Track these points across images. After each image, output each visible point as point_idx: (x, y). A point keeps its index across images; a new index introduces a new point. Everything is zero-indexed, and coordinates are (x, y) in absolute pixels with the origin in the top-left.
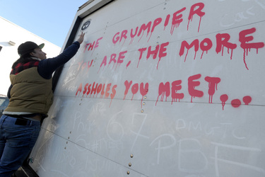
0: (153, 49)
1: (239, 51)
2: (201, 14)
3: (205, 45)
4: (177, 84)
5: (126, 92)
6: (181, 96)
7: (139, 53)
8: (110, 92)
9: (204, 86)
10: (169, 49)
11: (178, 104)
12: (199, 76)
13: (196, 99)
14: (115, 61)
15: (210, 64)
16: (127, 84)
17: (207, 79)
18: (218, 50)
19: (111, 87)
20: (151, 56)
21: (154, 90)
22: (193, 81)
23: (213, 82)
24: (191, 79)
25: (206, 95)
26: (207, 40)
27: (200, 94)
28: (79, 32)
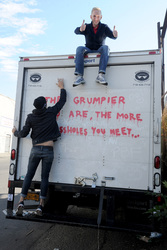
0: (104, 113)
1: (136, 120)
2: (124, 103)
3: (126, 117)
4: (117, 130)
5: (94, 133)
6: (120, 134)
7: (96, 114)
8: (83, 132)
9: (127, 131)
10: (112, 115)
11: (118, 137)
12: (125, 128)
13: (125, 135)
14: (81, 116)
15: (129, 124)
18: (130, 119)
19: (83, 130)
20: (104, 117)
21: (108, 132)
22: (123, 129)
23: (129, 130)
25: (128, 134)
26: (127, 115)
28: (28, 82)
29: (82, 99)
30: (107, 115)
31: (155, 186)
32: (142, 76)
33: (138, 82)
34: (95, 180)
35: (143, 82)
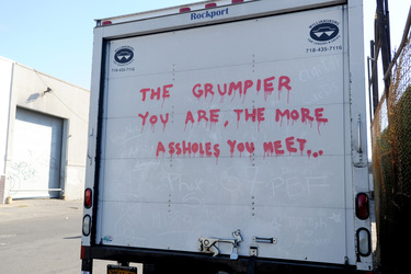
0: (250, 112)
1: (315, 122)
2: (289, 88)
3: (293, 115)
4: (278, 143)
5: (232, 151)
6: (283, 152)
7: (236, 114)
8: (212, 150)
9: (296, 145)
10: (266, 114)
11: (280, 158)
12: (293, 138)
13: (293, 153)
14: (207, 119)
15: (298, 129)
16: (231, 144)
17: (298, 140)
18: (303, 120)
19: (212, 146)
20: (250, 119)
21: (259, 149)
22: (289, 141)
23: (302, 142)
24: (287, 140)
25: (299, 151)
26: (295, 111)
27: (295, 150)
28: (112, 64)
29: (209, 88)
30: (257, 115)
31: (359, 254)
32: (324, 32)
33: (316, 45)
34: (237, 244)
35: (327, 44)
